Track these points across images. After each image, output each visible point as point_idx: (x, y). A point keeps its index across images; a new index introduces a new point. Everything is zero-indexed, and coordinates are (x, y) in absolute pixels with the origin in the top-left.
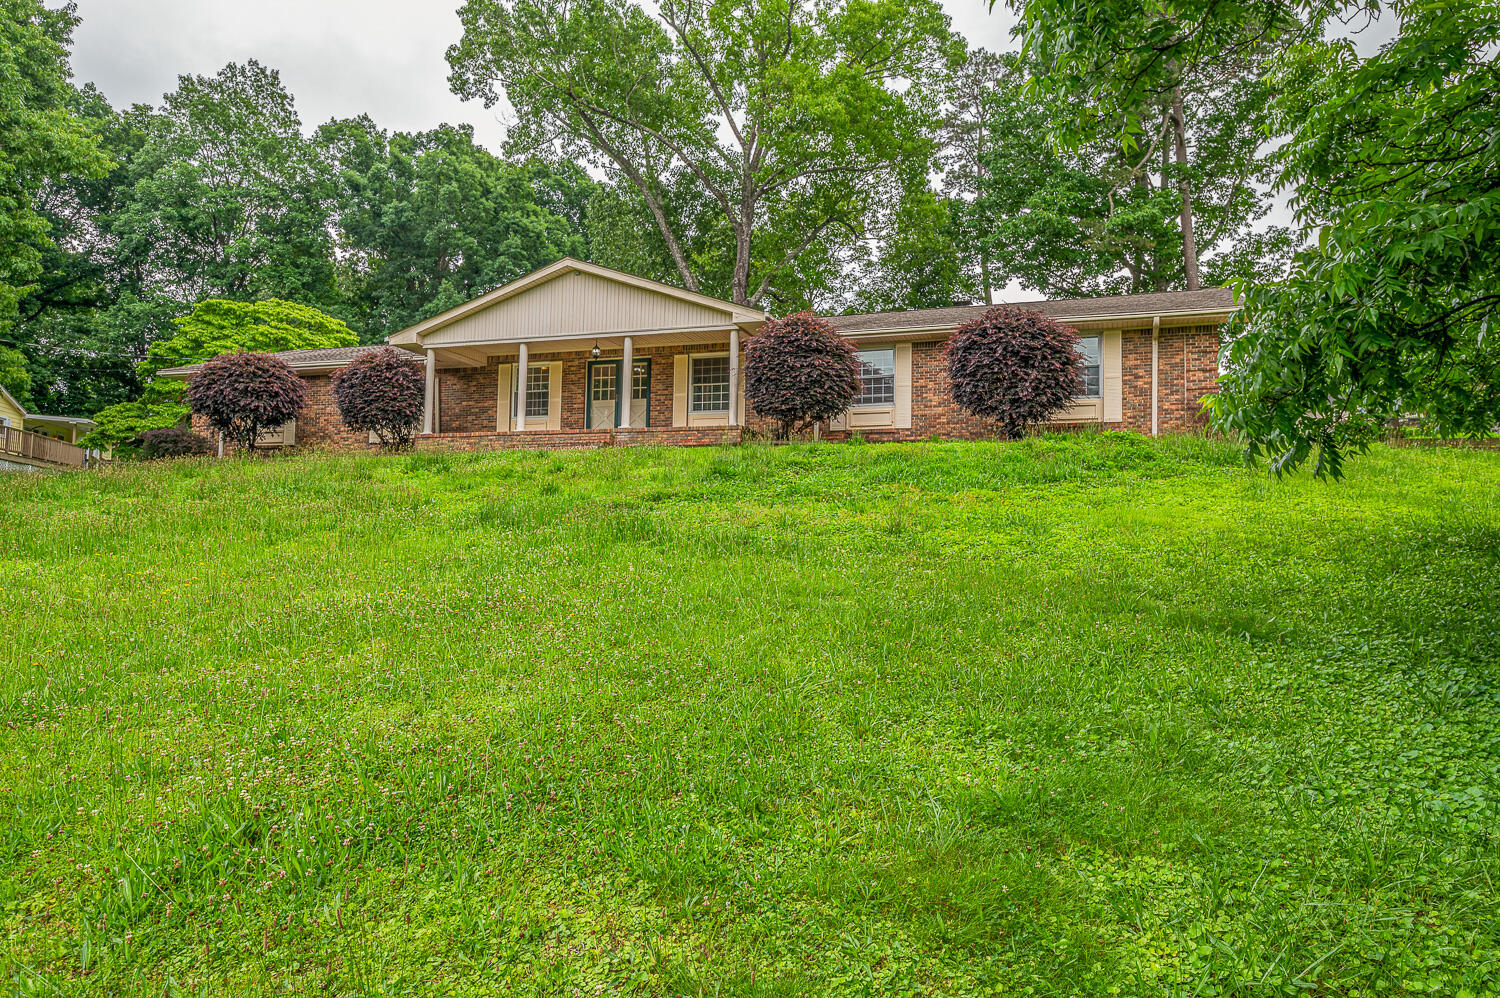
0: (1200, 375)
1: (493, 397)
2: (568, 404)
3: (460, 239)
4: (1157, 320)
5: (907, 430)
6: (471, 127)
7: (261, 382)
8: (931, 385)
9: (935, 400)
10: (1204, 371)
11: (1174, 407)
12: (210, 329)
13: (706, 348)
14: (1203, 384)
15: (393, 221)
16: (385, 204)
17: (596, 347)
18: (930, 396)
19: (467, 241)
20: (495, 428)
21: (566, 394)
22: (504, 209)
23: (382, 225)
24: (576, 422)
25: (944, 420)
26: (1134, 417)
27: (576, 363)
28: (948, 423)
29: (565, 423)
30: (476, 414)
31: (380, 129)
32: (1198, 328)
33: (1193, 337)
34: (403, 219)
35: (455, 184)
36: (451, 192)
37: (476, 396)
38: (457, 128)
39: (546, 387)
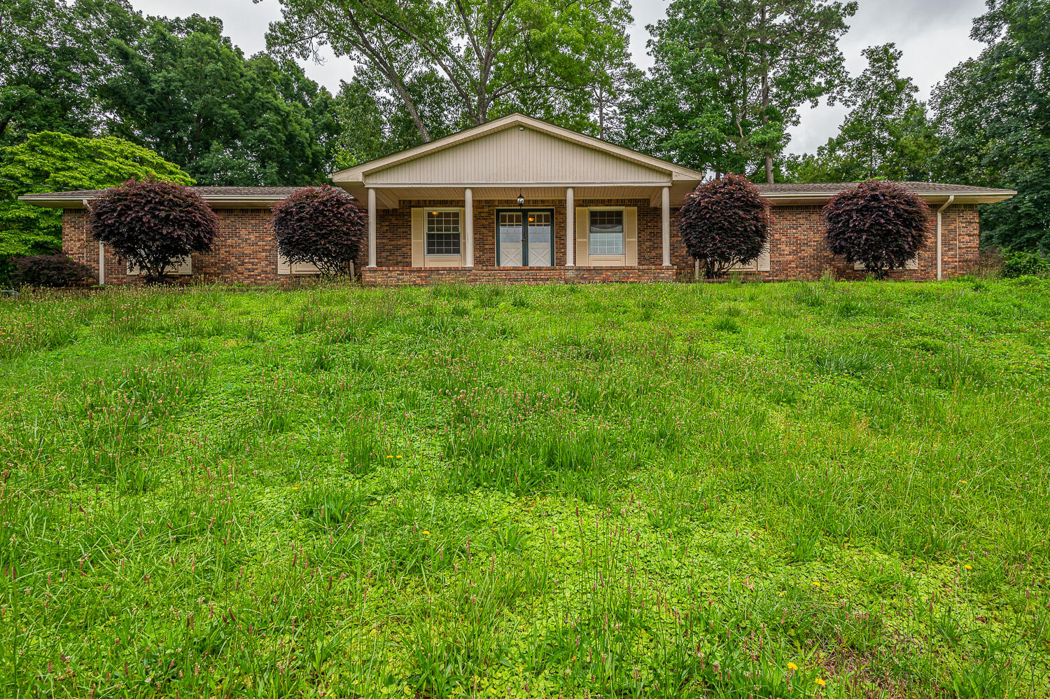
0: (967, 238)
1: (407, 236)
2: (479, 244)
3: (224, 110)
4: (952, 198)
5: (766, 272)
6: (221, 21)
7: (181, 211)
8: (784, 239)
9: (787, 250)
10: (969, 235)
11: (950, 260)
12: (52, 160)
13: (603, 202)
14: (969, 245)
15: (163, 89)
16: (155, 73)
17: (521, 197)
18: (783, 247)
19: (232, 112)
20: (409, 264)
21: (477, 236)
22: (257, 89)
23: (153, 92)
24: (488, 260)
25: (793, 265)
26: (925, 266)
27: (486, 210)
28: (797, 268)
29: (478, 261)
30: (390, 251)
31: (136, 10)
32: (965, 206)
33: (962, 211)
34: (172, 88)
35: (220, 64)
36: (216, 70)
37: (389, 235)
38: (208, 19)
39: (456, 229)
